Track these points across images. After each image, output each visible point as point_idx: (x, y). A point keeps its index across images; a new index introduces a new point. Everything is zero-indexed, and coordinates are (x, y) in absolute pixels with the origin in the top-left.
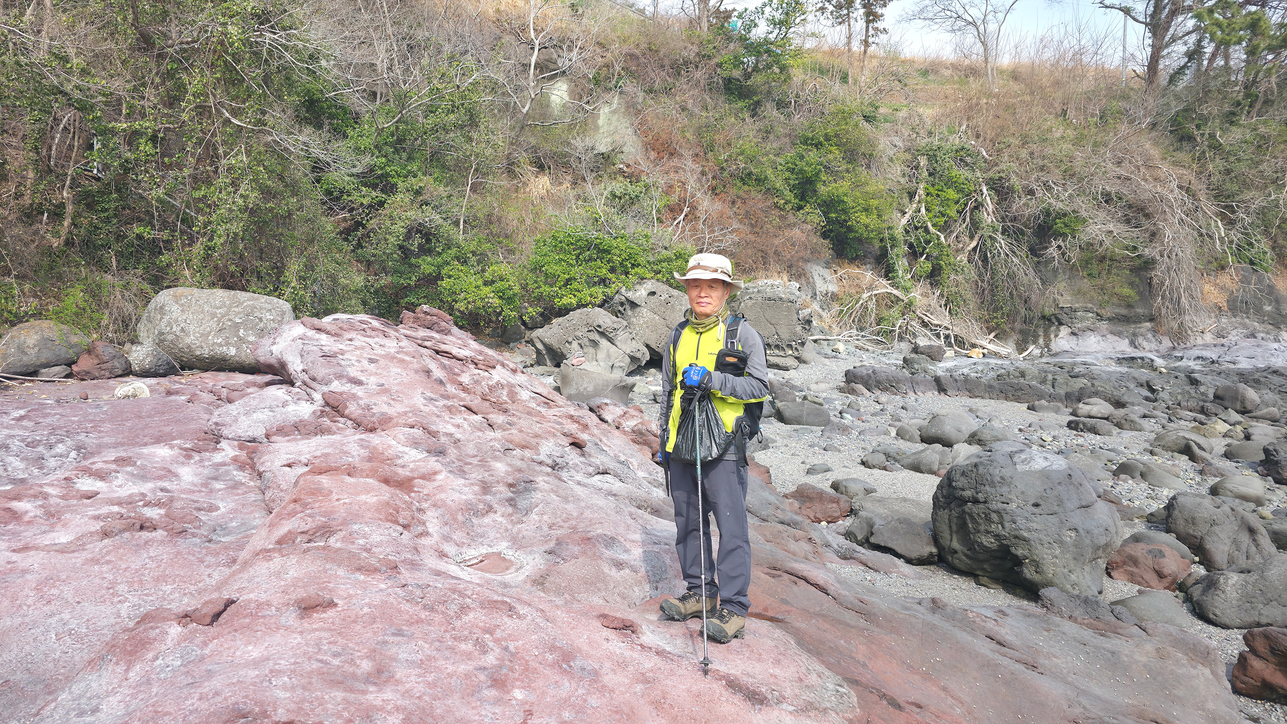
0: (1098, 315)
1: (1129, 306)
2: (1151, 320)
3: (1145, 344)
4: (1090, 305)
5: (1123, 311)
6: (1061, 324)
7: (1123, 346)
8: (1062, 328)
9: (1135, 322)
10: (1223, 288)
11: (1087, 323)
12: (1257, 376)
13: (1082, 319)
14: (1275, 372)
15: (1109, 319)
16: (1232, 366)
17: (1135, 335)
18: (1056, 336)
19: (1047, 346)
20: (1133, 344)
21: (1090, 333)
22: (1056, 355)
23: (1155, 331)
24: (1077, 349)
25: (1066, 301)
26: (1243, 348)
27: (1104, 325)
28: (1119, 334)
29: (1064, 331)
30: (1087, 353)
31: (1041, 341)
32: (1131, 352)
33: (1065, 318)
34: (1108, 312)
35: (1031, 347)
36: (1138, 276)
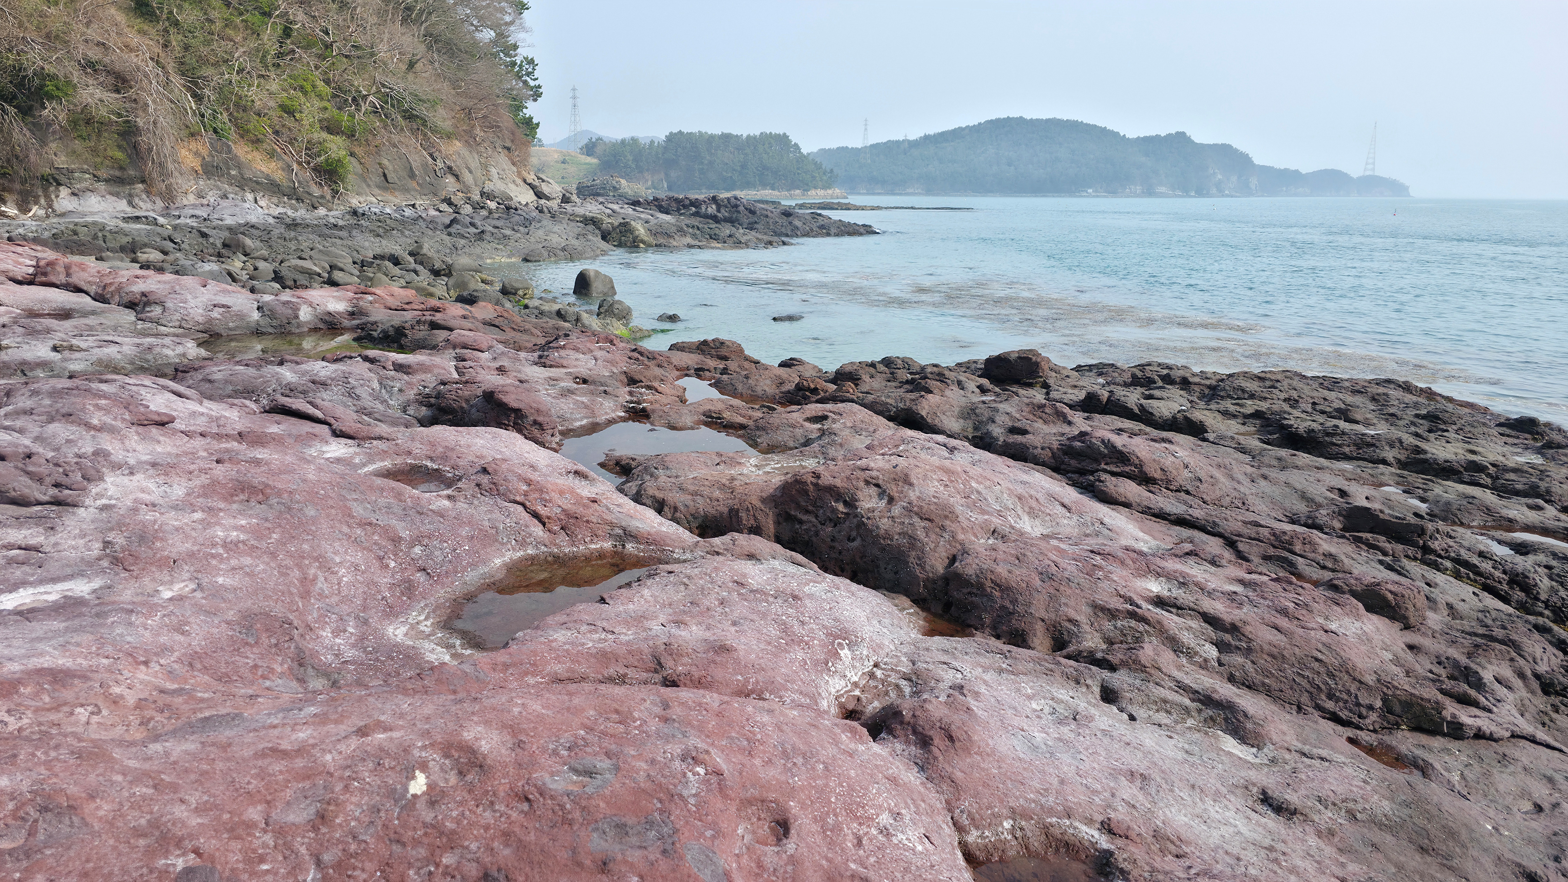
0: (95, 176)
1: (121, 168)
2: (143, 181)
3: (141, 204)
4: (86, 167)
5: (117, 173)
6: (59, 184)
7: (122, 205)
8: (61, 188)
9: (129, 184)
10: (197, 154)
11: (85, 184)
12: (242, 230)
13: (81, 180)
14: (253, 226)
15: (106, 181)
16: (220, 223)
17: (130, 195)
18: (57, 196)
19: (50, 206)
20: (130, 203)
21: (89, 194)
22: (62, 215)
23: (148, 193)
24: (80, 209)
25: (62, 161)
26: (225, 207)
27: (102, 186)
28: (117, 195)
29: (64, 192)
30: (92, 214)
31: (42, 201)
32: (130, 211)
33: (63, 179)
34: (103, 173)
35: (35, 209)
36: (124, 139)
